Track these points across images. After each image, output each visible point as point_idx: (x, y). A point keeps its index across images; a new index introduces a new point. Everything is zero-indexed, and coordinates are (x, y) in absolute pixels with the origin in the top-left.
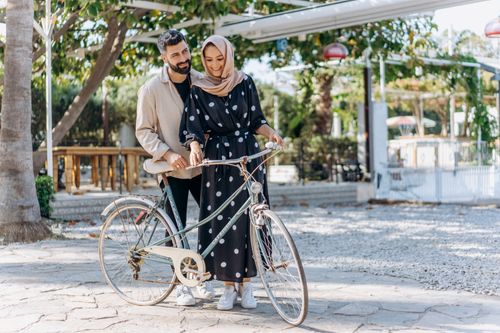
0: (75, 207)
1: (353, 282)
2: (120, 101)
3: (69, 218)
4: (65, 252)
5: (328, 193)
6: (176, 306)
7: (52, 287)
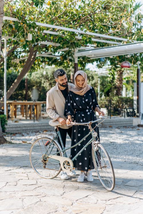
0: (15, 128)
1: (132, 169)
2: (33, 78)
3: (13, 132)
4: (13, 150)
5: (121, 122)
6: (60, 180)
7: (9, 168)
